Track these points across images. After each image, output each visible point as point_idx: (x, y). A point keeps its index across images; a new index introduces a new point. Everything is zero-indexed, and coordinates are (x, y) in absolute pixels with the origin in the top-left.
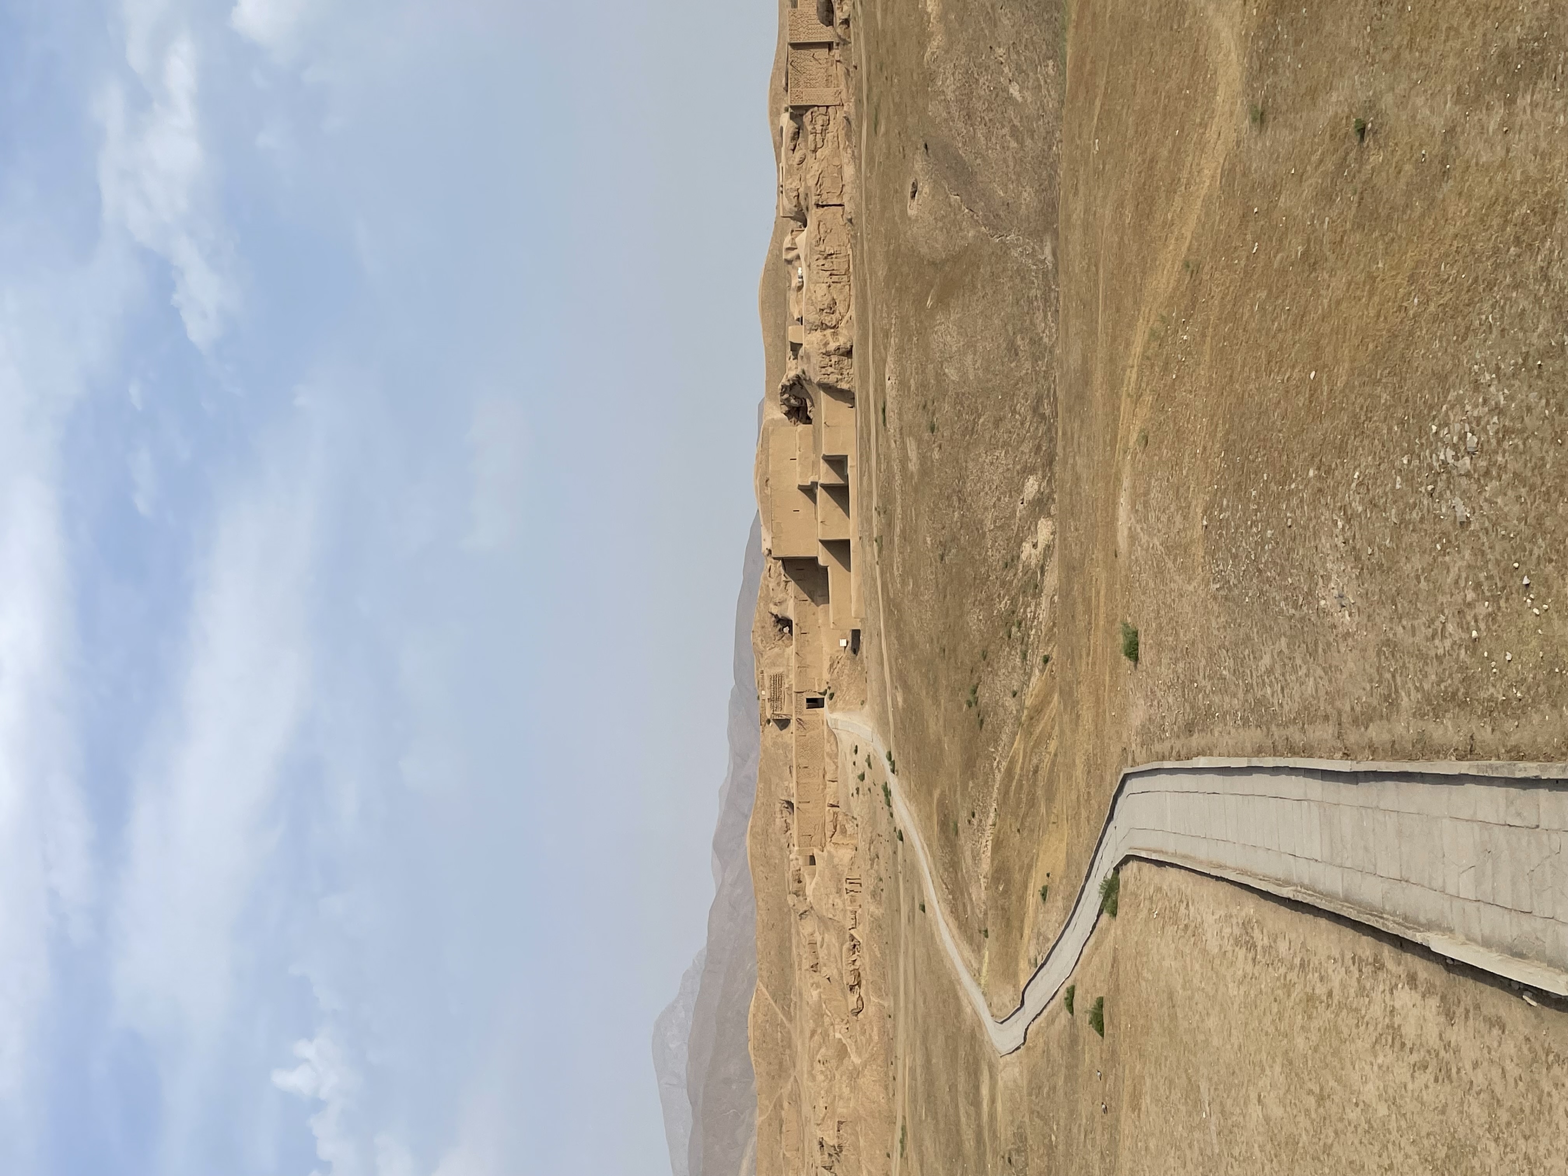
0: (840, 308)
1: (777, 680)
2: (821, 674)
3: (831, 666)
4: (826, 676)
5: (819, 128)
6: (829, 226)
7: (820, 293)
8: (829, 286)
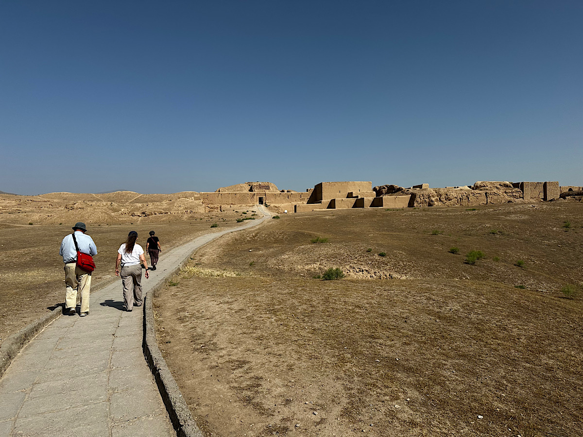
0: (448, 203)
1: (268, 188)
2: (272, 203)
3: (276, 207)
4: (272, 205)
5: (514, 194)
6: (479, 198)
7: (453, 194)
8: (456, 198)
